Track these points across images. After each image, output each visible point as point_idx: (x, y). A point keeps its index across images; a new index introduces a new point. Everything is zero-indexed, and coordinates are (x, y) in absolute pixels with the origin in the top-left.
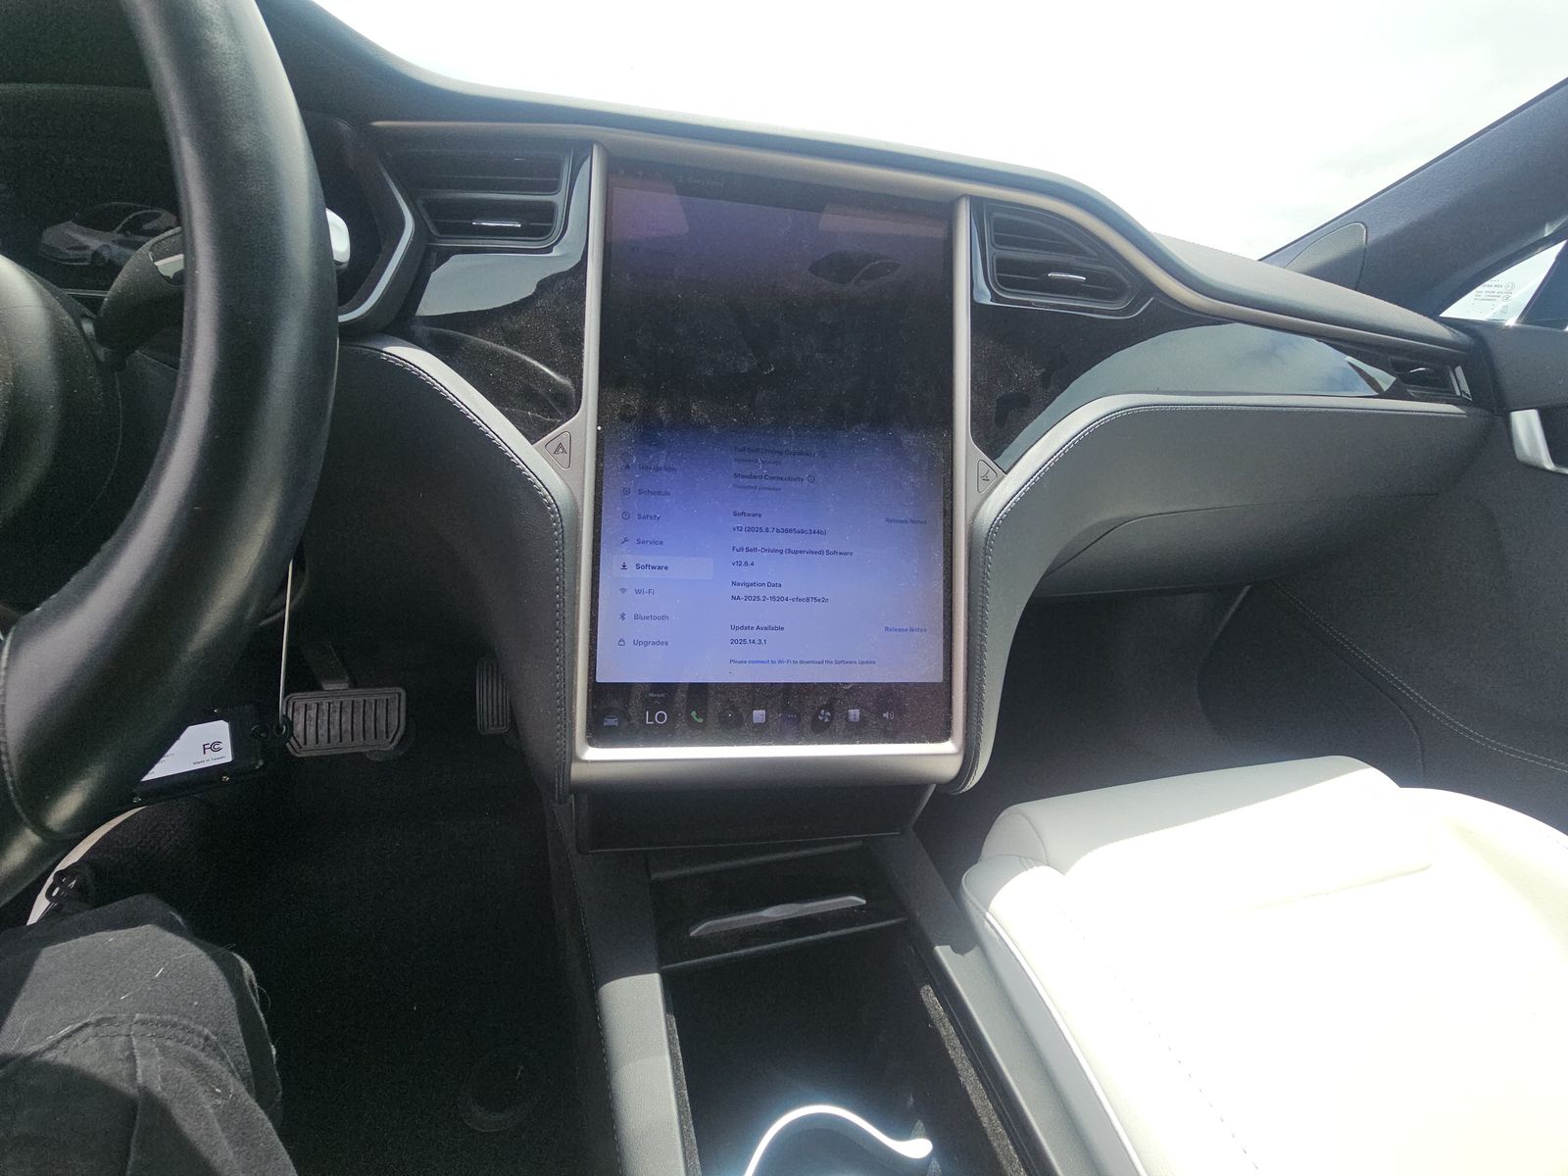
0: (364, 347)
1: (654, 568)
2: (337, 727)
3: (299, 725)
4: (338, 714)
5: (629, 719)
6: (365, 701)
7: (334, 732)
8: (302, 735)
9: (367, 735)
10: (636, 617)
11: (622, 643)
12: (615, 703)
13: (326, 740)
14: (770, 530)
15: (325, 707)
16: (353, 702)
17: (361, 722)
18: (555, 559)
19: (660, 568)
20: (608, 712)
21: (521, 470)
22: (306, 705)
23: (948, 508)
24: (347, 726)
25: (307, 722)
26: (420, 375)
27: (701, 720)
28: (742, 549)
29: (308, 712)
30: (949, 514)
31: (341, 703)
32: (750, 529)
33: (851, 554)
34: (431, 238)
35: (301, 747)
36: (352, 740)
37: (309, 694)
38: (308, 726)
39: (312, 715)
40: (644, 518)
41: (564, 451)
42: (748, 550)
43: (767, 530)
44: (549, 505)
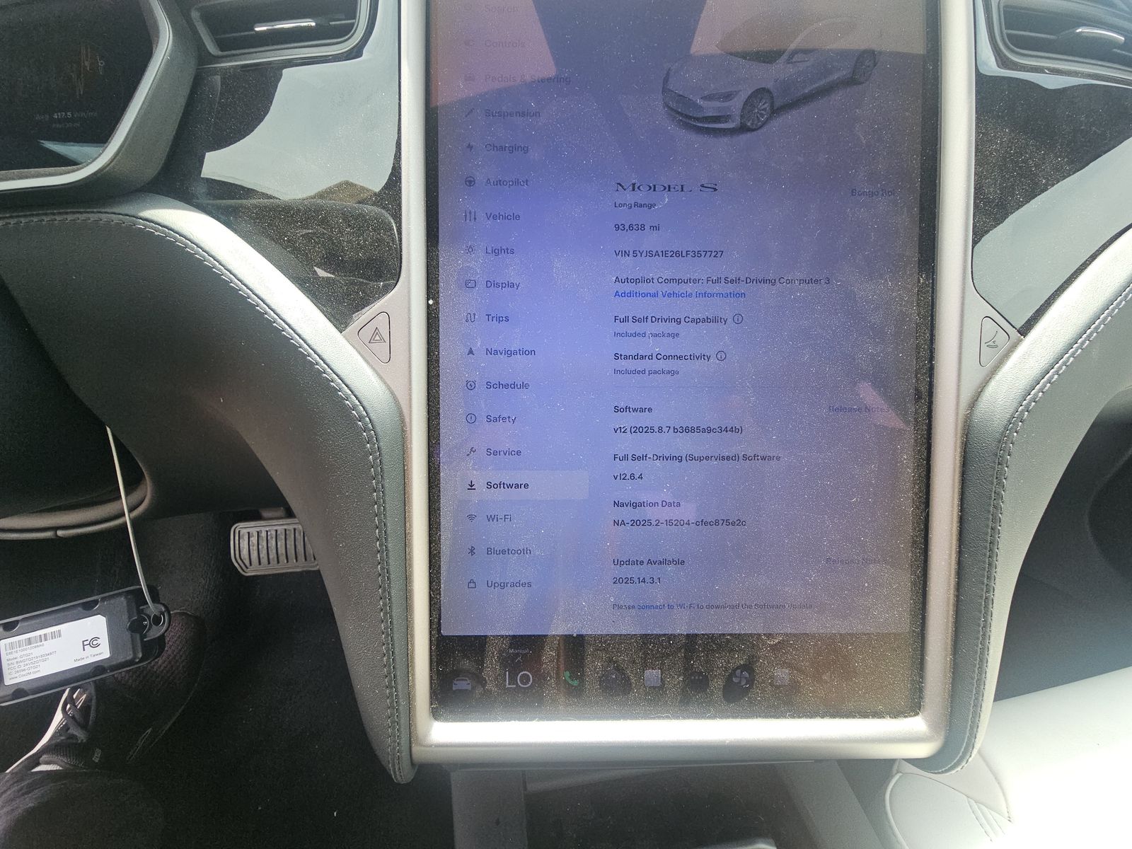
0: (115, 213)
1: (510, 486)
2: (275, 551)
3: (245, 550)
4: (274, 539)
5: (482, 682)
6: (295, 529)
7: (273, 555)
8: (247, 557)
9: (299, 558)
10: (489, 551)
11: (472, 585)
12: (466, 664)
13: (267, 562)
14: (665, 429)
15: (264, 534)
16: (285, 530)
17: (293, 547)
18: (371, 493)
19: (517, 486)
20: (457, 674)
21: (320, 373)
22: (249, 533)
23: (924, 389)
24: (282, 550)
25: (251, 547)
26: (186, 246)
27: (576, 683)
28: (625, 458)
29: (251, 539)
30: (925, 397)
31: (276, 531)
32: (637, 430)
33: (778, 459)
34: (203, 58)
35: (247, 568)
36: (288, 562)
37: (252, 524)
38: (251, 551)
39: (254, 542)
40: (496, 420)
41: (382, 340)
42: (634, 458)
43: (660, 430)
44: (361, 418)
